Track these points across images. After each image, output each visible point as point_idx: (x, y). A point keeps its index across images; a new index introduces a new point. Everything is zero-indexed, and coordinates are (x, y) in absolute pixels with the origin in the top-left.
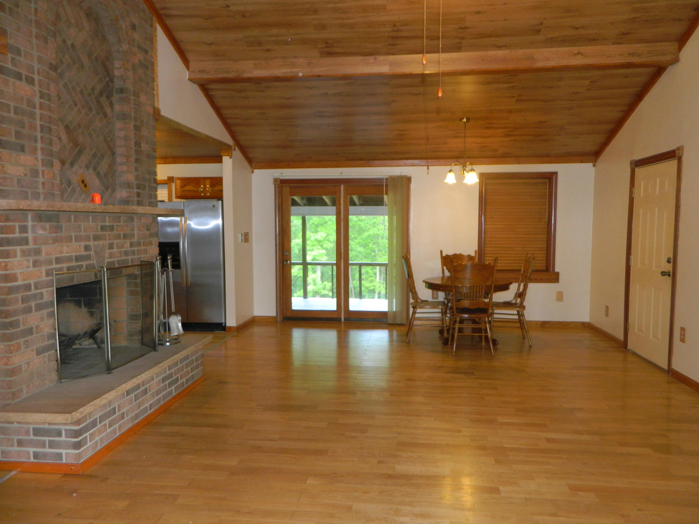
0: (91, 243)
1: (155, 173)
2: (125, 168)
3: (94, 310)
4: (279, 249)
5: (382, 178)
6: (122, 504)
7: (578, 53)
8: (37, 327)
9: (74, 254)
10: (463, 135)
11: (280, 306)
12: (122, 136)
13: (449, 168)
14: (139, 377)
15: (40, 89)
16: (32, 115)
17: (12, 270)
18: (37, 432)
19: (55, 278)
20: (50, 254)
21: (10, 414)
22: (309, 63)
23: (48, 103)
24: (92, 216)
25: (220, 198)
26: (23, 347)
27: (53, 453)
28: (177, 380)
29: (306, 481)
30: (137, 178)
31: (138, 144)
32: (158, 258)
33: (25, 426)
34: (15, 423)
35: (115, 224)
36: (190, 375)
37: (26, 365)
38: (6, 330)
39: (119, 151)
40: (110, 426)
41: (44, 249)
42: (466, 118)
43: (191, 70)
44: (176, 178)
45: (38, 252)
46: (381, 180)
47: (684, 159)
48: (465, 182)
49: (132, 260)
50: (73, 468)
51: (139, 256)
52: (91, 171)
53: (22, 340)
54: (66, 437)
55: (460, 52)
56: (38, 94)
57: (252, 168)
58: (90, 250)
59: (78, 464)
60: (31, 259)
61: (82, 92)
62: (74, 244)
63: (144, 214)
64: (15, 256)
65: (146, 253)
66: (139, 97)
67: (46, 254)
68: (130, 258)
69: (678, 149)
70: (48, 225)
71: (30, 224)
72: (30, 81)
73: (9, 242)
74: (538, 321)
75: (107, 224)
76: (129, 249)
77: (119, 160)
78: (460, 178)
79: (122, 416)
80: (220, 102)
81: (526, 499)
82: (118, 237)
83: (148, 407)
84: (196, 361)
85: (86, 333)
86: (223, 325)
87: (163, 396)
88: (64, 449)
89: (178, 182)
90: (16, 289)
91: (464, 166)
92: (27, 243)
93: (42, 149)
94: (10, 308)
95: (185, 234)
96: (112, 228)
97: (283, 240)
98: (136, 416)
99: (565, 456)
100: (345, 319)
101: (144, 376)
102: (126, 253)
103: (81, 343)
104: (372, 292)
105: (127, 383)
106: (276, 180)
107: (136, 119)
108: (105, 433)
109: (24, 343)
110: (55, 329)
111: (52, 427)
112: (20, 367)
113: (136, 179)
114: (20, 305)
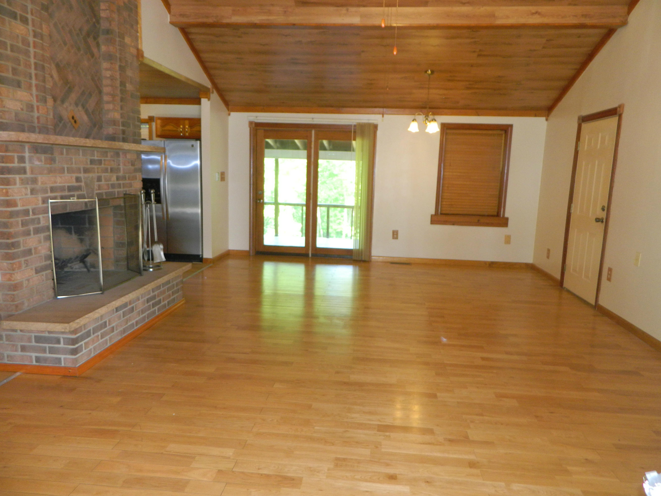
0: (82, 175)
1: (139, 112)
2: (111, 106)
3: (83, 237)
4: (253, 189)
5: (351, 125)
6: (115, 400)
7: (536, 13)
8: (35, 248)
9: (66, 185)
10: (427, 86)
11: (253, 241)
12: (108, 76)
13: (412, 117)
14: (127, 296)
15: (34, 28)
16: (27, 53)
17: (13, 196)
18: (38, 339)
19: (51, 205)
20: (46, 183)
21: (15, 323)
22: (285, 12)
23: (41, 42)
24: (82, 150)
25: (198, 138)
26: (24, 266)
27: (53, 357)
28: (160, 302)
29: (274, 385)
30: (122, 116)
31: (123, 84)
32: (142, 192)
33: (27, 334)
34: (19, 331)
35: (103, 159)
36: (172, 298)
37: (27, 282)
38: (9, 250)
39: (106, 90)
40: (102, 338)
41: (40, 178)
42: (431, 71)
43: (172, 13)
44: (156, 118)
45: (34, 181)
46: (350, 126)
47: (624, 116)
48: (427, 131)
49: (118, 192)
50: (70, 370)
51: (125, 189)
52: (80, 108)
53: (23, 260)
54: (64, 344)
55: (427, 6)
56: (31, 33)
57: (228, 110)
58: (81, 181)
59: (75, 367)
60: (29, 187)
61: (70, 32)
62: (67, 176)
63: (129, 151)
64: (15, 184)
65: (131, 187)
66: (123, 39)
67: (42, 183)
68: (116, 190)
69: (620, 106)
70: (43, 157)
71: (27, 155)
72: (25, 21)
73: (9, 171)
74: (487, 262)
75: (96, 158)
76: (116, 182)
77: (106, 98)
78: (422, 127)
79: (112, 330)
80: (200, 46)
81: (458, 403)
82: (106, 170)
83: (135, 323)
84: (177, 286)
85: (77, 257)
86: (201, 256)
87: (148, 314)
88: (62, 354)
89: (159, 122)
90: (17, 214)
91: (427, 116)
92: (25, 173)
93: (36, 85)
94: (11, 230)
95: (165, 172)
96: (100, 162)
97: (256, 180)
98: (124, 331)
99: (495, 371)
100: (313, 255)
101: (132, 296)
102: (113, 186)
103: (72, 267)
104: (339, 234)
105: (116, 301)
106: (251, 123)
107: (120, 60)
108: (97, 343)
109: (24, 263)
110: (51, 252)
111: (52, 335)
112: (21, 283)
113: (122, 118)
114: (20, 228)
